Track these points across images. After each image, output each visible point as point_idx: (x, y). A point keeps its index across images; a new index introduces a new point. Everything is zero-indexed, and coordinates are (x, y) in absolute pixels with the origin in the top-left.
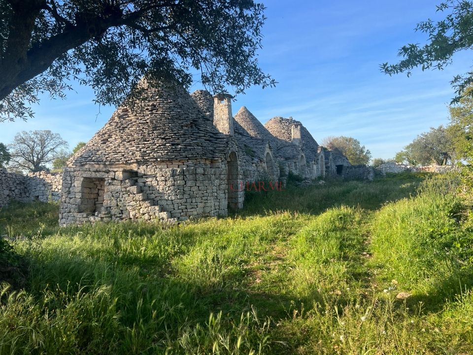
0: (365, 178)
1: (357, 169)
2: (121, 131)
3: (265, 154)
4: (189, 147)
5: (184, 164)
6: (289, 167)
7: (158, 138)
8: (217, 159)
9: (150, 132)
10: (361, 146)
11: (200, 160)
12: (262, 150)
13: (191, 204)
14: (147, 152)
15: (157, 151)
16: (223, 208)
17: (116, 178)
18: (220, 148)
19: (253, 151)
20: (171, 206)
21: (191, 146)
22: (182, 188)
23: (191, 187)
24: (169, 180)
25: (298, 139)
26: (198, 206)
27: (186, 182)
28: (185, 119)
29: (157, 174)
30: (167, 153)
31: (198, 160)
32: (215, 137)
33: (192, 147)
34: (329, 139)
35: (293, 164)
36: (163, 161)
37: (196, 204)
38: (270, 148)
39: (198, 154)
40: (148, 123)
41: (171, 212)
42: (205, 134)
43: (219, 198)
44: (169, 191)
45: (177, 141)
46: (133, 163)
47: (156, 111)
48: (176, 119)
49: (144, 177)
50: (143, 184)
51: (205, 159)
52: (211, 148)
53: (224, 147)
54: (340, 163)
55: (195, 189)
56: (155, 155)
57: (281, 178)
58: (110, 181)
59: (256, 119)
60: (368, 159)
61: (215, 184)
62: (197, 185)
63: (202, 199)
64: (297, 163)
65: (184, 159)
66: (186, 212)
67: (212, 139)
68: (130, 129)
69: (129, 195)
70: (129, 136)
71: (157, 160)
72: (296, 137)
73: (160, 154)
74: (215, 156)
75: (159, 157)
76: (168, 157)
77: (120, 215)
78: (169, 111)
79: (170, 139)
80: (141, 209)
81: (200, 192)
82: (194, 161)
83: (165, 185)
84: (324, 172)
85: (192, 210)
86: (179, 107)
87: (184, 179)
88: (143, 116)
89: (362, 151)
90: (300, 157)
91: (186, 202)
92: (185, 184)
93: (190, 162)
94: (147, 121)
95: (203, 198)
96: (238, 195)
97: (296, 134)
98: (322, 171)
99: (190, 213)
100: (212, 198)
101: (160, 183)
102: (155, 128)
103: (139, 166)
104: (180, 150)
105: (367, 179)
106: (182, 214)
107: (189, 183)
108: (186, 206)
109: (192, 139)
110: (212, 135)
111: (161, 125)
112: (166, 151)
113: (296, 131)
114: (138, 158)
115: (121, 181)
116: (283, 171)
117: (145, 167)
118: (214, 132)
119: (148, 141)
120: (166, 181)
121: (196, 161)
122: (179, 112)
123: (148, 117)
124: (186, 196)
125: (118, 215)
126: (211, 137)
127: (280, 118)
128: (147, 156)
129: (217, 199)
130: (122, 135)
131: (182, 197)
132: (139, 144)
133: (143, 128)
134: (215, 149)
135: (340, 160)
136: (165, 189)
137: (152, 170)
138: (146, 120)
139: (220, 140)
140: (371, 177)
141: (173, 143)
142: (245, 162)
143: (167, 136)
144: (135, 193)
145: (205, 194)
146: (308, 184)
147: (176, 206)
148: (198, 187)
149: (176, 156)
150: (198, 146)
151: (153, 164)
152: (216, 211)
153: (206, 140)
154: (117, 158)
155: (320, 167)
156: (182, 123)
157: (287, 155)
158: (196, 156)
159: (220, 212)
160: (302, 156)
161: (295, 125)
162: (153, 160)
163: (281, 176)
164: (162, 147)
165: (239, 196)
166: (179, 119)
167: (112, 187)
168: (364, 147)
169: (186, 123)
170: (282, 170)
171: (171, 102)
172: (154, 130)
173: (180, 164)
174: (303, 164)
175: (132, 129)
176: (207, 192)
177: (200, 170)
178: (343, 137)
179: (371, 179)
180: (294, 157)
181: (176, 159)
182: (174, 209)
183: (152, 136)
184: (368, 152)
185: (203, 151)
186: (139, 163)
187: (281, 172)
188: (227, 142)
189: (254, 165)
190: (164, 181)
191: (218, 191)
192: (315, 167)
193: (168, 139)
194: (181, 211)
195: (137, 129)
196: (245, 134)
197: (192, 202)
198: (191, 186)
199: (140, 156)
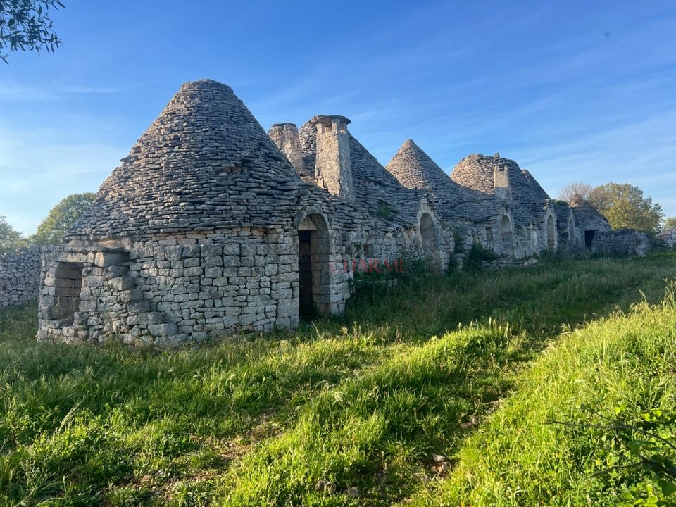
0: (630, 252)
1: (620, 237)
2: (122, 184)
3: (419, 217)
4: (220, 207)
5: (207, 238)
6: (474, 237)
7: (171, 192)
8: (272, 226)
9: (161, 184)
10: (645, 197)
11: (239, 229)
12: (411, 209)
13: (213, 309)
14: (146, 217)
15: (161, 215)
16: (286, 315)
17: (96, 263)
18: (282, 208)
19: (393, 212)
20: (178, 314)
21: (224, 205)
22: (198, 281)
23: (213, 279)
24: (174, 266)
25: (503, 188)
26: (227, 313)
27: (204, 269)
28: (226, 159)
29: (156, 255)
30: (177, 218)
31: (235, 230)
32: (280, 187)
33: (225, 207)
34: (574, 187)
35: (484, 232)
36: (170, 233)
37: (223, 309)
38: (430, 204)
39: (234, 219)
40: (162, 168)
41: (177, 323)
42: (260, 184)
43: (276, 297)
44: (175, 286)
45: (201, 198)
46: (123, 237)
47: (180, 148)
48: (210, 159)
49: (138, 260)
50: (137, 273)
51: (251, 228)
52: (267, 208)
53: (289, 205)
54: (589, 228)
55: (220, 282)
56: (156, 222)
57: (454, 256)
58: (89, 268)
59: (429, 159)
60: (657, 217)
61: (267, 273)
62: (226, 274)
63: (235, 300)
64: (494, 230)
65: (206, 228)
66: (202, 324)
67: (273, 191)
68: (134, 179)
69: (112, 292)
70: (129, 192)
71: (159, 232)
72: (500, 185)
73: (164, 221)
74: (268, 222)
75: (162, 226)
76: (176, 225)
77: (100, 327)
78: (199, 146)
79: (190, 193)
80: (129, 318)
81: (232, 287)
82: (226, 231)
83: (169, 275)
84: (556, 243)
85: (215, 320)
86: (219, 138)
87: (200, 265)
88: (157, 157)
89: (646, 207)
90: (499, 218)
91: (204, 306)
92: (204, 273)
93: (218, 233)
94: (162, 165)
95: (238, 298)
96: (329, 290)
97: (501, 180)
98: (550, 243)
99: (209, 326)
100: (258, 298)
101: (162, 272)
102: (169, 177)
103: (133, 242)
104: (202, 213)
105: (635, 253)
106: (195, 327)
107: (210, 272)
108: (203, 312)
109: (231, 192)
110: (275, 184)
111: (181, 171)
112: (175, 216)
113: (500, 175)
114: (131, 228)
115: (103, 268)
116: (460, 244)
117: (141, 243)
118: (281, 180)
119: (155, 199)
120: (170, 268)
121: (230, 231)
122: (217, 147)
123: (164, 158)
124: (203, 295)
125: (97, 327)
126: (272, 188)
127: (479, 156)
128: (143, 225)
129: (271, 298)
130: (122, 190)
131: (195, 296)
132: (139, 205)
133: (153, 177)
134: (275, 210)
135: (591, 222)
136: (169, 283)
137: (150, 250)
138: (159, 164)
139: (286, 193)
140: (641, 250)
141: (193, 200)
142: (367, 231)
143: (186, 189)
144: (120, 289)
145: (243, 291)
146: (503, 265)
147: (185, 312)
148: (228, 278)
149: (191, 224)
150: (238, 204)
151: (154, 239)
152: (268, 320)
153: (259, 194)
154: (103, 229)
155: (545, 234)
156: (220, 166)
157: (478, 216)
158: (229, 224)
159: (277, 323)
160: (505, 218)
161: (500, 167)
162: (152, 231)
163: (457, 251)
164: (171, 208)
165: (333, 292)
166: (214, 159)
167: (91, 279)
168: (650, 200)
169: (228, 165)
170: (459, 242)
171: (206, 131)
172: (167, 180)
173: (199, 237)
174: (508, 231)
175: (137, 179)
176: (246, 288)
177: (232, 248)
178: (612, 184)
179: (641, 253)
180: (489, 219)
181: (193, 229)
182: (183, 319)
183: (163, 190)
184: (658, 207)
185: (246, 213)
186: (131, 236)
187: (457, 245)
188: (299, 197)
189: (390, 235)
190: (167, 268)
191: (274, 285)
192: (535, 235)
193: (187, 194)
194: (193, 322)
195: (144, 178)
196: (386, 184)
197: (214, 306)
198: (213, 276)
199: (133, 226)
